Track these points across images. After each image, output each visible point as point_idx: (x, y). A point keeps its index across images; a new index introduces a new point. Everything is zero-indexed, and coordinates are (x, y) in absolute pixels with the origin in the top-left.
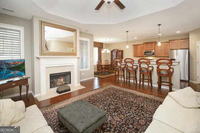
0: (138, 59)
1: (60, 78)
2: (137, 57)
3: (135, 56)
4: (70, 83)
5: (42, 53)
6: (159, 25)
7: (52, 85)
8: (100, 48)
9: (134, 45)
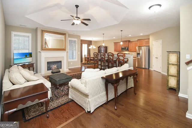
0: (117, 53)
1: (54, 65)
2: (117, 51)
3: (115, 51)
4: (61, 68)
5: (42, 49)
6: (121, 31)
7: (49, 68)
8: (89, 45)
9: (114, 43)
